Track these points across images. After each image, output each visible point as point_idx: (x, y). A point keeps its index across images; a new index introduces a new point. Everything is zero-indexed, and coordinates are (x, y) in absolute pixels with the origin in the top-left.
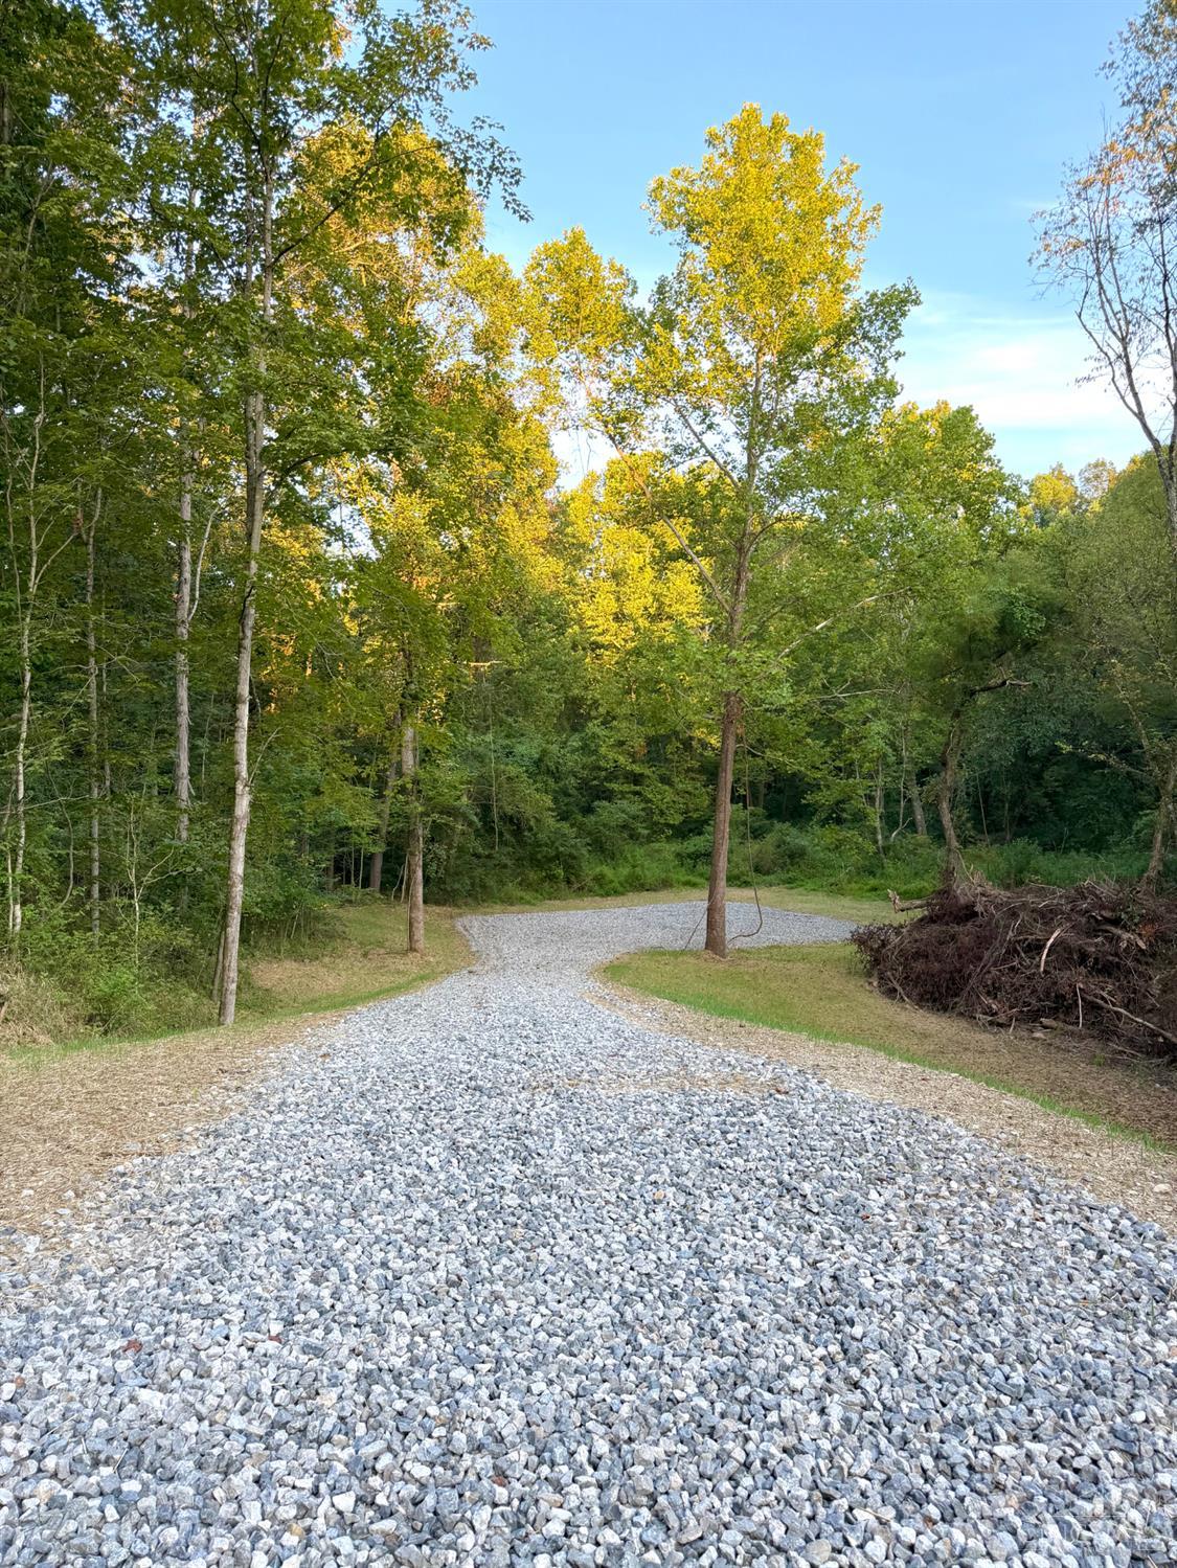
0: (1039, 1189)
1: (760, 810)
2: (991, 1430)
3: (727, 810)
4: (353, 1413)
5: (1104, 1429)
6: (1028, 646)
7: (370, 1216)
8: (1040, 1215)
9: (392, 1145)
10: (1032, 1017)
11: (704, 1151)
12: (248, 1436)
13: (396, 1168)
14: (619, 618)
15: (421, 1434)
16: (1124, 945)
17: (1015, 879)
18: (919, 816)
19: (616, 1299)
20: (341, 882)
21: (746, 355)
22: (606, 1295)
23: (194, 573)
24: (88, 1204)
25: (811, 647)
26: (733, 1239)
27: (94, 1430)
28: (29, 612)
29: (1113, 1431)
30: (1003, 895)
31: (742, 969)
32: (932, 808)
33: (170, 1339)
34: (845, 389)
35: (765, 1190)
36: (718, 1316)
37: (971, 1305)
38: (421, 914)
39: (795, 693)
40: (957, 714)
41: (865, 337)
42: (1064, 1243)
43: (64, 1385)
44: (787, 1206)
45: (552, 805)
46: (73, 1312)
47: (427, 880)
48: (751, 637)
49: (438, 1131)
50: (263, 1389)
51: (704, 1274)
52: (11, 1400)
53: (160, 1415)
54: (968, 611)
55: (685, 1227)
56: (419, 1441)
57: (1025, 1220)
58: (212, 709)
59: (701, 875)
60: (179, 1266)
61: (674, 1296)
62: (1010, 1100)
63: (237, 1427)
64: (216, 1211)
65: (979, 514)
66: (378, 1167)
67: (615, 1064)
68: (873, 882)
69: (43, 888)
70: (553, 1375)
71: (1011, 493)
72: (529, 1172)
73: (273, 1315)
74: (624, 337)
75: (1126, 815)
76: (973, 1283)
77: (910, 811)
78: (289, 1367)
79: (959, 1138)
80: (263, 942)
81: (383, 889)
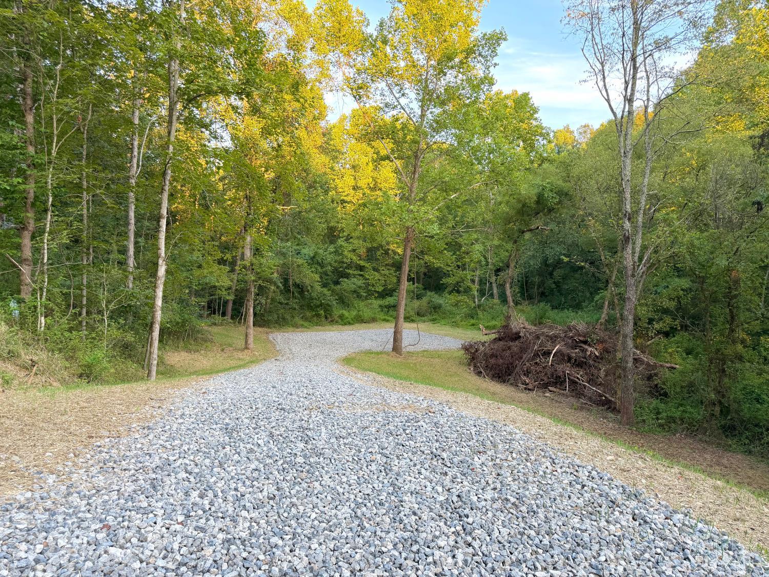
0: (554, 457)
1: (420, 286)
2: (534, 565)
3: (405, 285)
4: (221, 558)
5: (587, 564)
6: (551, 210)
7: (229, 467)
8: (554, 469)
9: (240, 434)
10: (545, 386)
11: (395, 438)
12: (167, 569)
13: (242, 445)
14: (355, 188)
15: (255, 568)
16: (588, 353)
17: (539, 321)
18: (495, 291)
19: (353, 505)
20: (210, 314)
21: (422, 60)
22: (348, 504)
23: (139, 153)
24: (81, 460)
25: (448, 207)
26: (409, 478)
27: (86, 567)
28: (52, 166)
29: (591, 565)
30: (533, 328)
31: (409, 361)
32: (501, 286)
33: (126, 523)
34: (469, 80)
35: (424, 456)
36: (403, 513)
37: (524, 509)
38: (252, 331)
39: (440, 229)
40: (515, 242)
41: (480, 55)
42: (566, 481)
43: (69, 546)
44: (435, 463)
45: (319, 280)
46: (74, 511)
47: (255, 314)
48: (420, 200)
49: (263, 428)
50: (174, 547)
51: (395, 494)
52: (41, 553)
53: (121, 560)
54: (523, 192)
55: (386, 472)
56: (254, 571)
57: (548, 471)
58: (146, 223)
59: (391, 316)
60: (129, 490)
61: (381, 504)
62: (539, 418)
63: (161, 565)
64: (149, 464)
65: (530, 146)
66: (232, 444)
67: (351, 399)
68: (472, 321)
69: (56, 308)
70: (322, 541)
71: (545, 136)
72: (309, 447)
73: (179, 513)
74: (362, 47)
75: (591, 294)
76: (524, 499)
77: (491, 288)
78: (187, 536)
79: (516, 434)
80: (170, 342)
81: (232, 318)
